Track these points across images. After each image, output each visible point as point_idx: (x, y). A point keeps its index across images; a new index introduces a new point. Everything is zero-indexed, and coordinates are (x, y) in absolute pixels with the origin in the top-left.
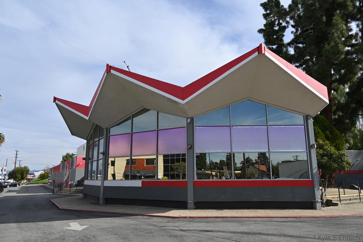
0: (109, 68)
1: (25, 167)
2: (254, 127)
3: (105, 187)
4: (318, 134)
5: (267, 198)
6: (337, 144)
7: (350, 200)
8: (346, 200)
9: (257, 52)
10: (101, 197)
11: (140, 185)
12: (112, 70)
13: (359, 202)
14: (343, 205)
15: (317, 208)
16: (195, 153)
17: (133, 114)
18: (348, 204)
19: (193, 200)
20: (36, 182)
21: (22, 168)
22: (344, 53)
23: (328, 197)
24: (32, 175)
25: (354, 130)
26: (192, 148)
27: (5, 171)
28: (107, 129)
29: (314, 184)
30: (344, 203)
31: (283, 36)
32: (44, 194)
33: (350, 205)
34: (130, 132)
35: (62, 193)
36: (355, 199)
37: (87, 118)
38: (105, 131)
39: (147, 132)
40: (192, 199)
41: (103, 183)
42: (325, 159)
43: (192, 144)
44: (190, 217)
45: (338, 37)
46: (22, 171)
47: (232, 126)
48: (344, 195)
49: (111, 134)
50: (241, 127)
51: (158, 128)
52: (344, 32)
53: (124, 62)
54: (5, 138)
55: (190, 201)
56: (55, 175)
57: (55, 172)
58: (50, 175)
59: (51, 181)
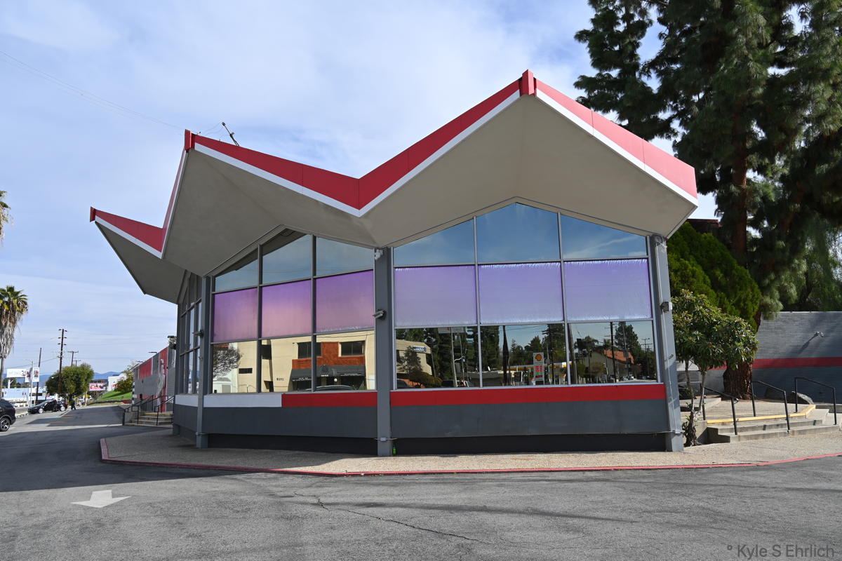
0: (192, 140)
1: (83, 367)
2: (530, 264)
3: (206, 410)
4: (693, 276)
5: (558, 426)
6: (740, 298)
7: (764, 427)
8: (753, 428)
9: (518, 91)
10: (199, 431)
11: (279, 404)
12: (196, 144)
13: (785, 433)
14: (744, 441)
15: (674, 447)
16: (393, 330)
17: (261, 244)
18: (756, 437)
19: (389, 435)
20: (110, 399)
21: (78, 368)
22: (764, 83)
23: (709, 421)
24: (99, 385)
25: (799, 265)
26: (387, 316)
27: (36, 376)
28: (208, 278)
29: (668, 393)
30: (745, 436)
31: (638, 45)
32: (106, 426)
33: (761, 440)
34: (256, 283)
35: (142, 423)
36: (778, 425)
37: (159, 255)
38: (204, 282)
39: (293, 284)
40: (388, 433)
41: (202, 400)
42: (696, 336)
43: (386, 309)
44: (367, 475)
45: (747, 44)
46: (78, 374)
47: (479, 265)
48: (755, 416)
49: (217, 290)
50: (501, 266)
51: (315, 274)
52: (760, 31)
53: (224, 124)
54: (28, 302)
55: (384, 438)
56: (143, 382)
57: (142, 376)
58: (135, 384)
59: (136, 396)
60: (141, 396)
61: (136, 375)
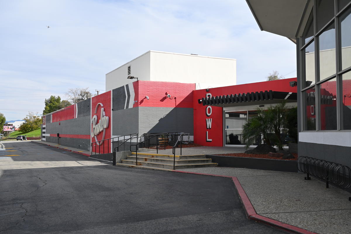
56: (60, 125)
57: (58, 120)
58: (46, 126)
59: (48, 135)
60: (58, 135)
61: (46, 120)
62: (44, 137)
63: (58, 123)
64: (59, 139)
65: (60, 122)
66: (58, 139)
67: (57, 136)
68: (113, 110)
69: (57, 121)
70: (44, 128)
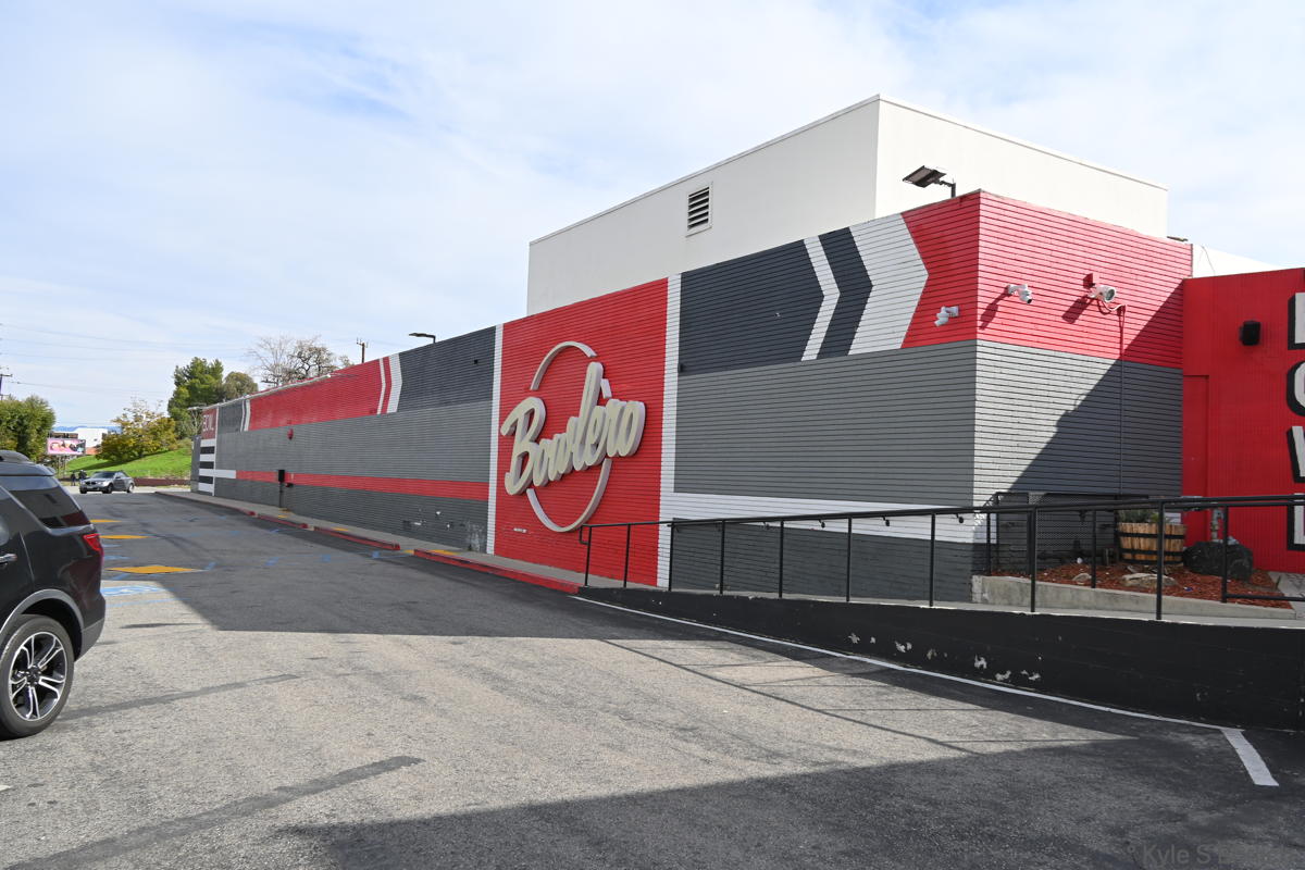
21: (20, 405)
24: (68, 442)
46: (21, 418)
56: (290, 438)
57: (283, 422)
58: (219, 442)
59: (231, 474)
60: (282, 475)
61: (221, 423)
62: (208, 480)
63: (283, 431)
64: (286, 490)
65: (292, 431)
66: (281, 492)
67: (276, 477)
68: (682, 369)
69: (275, 425)
70: (209, 450)
